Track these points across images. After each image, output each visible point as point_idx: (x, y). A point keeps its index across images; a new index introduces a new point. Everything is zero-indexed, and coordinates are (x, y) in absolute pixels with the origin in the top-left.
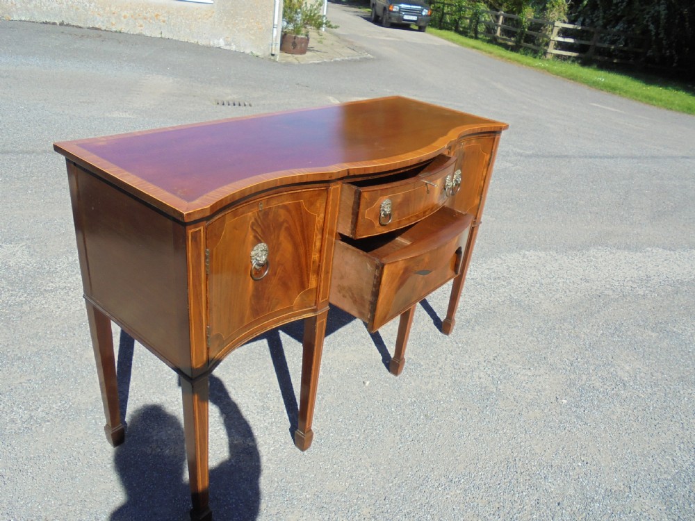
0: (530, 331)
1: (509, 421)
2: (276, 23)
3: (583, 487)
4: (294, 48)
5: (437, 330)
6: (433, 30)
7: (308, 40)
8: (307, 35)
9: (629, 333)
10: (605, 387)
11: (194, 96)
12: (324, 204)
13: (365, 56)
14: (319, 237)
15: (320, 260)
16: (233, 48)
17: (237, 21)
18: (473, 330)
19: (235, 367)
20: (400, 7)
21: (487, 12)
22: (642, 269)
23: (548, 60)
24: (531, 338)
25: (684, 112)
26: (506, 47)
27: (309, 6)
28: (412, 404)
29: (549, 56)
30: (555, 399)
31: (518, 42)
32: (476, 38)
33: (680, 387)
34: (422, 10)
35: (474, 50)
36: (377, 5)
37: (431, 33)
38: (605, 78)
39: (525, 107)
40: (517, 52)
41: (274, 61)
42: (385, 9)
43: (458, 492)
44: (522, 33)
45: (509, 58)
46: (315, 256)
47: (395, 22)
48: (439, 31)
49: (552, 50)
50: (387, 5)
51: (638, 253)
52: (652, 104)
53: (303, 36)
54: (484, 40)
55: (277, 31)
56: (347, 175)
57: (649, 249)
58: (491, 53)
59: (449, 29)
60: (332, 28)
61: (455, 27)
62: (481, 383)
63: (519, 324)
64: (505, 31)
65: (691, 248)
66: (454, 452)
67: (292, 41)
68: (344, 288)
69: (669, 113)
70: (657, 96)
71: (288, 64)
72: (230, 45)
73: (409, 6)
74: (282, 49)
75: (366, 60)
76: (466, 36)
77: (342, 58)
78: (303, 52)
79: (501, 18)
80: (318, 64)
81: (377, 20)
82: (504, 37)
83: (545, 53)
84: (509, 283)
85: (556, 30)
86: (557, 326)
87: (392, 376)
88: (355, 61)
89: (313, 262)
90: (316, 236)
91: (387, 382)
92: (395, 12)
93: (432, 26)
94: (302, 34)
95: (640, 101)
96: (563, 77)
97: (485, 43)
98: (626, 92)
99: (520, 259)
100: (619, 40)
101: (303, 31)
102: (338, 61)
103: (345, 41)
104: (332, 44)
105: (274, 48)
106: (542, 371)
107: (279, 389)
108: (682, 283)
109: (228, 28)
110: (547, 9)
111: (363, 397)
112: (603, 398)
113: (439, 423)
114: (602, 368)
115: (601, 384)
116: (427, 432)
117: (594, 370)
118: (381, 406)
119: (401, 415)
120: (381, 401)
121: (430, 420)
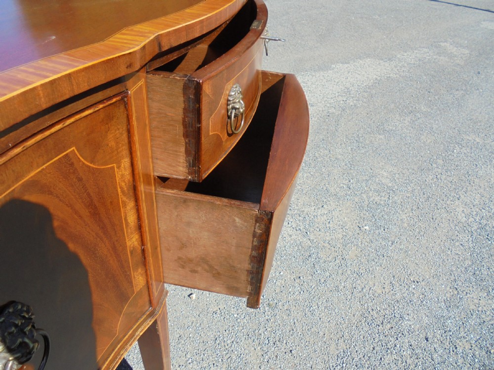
1: (340, 272)
10: (383, 198)
12: (125, 135)
14: (131, 204)
15: (142, 242)
22: (340, 83)
24: (305, 175)
30: (358, 229)
46: (132, 241)
51: (329, 72)
56: (157, 51)
57: (334, 66)
65: (357, 59)
68: (190, 261)
89: (131, 253)
90: (125, 205)
106: (333, 204)
111: (198, 316)
112: (388, 210)
113: (286, 307)
114: (370, 182)
115: (379, 198)
116: (281, 324)
117: (366, 187)
118: (222, 318)
119: (247, 318)
120: (218, 311)
121: (276, 309)
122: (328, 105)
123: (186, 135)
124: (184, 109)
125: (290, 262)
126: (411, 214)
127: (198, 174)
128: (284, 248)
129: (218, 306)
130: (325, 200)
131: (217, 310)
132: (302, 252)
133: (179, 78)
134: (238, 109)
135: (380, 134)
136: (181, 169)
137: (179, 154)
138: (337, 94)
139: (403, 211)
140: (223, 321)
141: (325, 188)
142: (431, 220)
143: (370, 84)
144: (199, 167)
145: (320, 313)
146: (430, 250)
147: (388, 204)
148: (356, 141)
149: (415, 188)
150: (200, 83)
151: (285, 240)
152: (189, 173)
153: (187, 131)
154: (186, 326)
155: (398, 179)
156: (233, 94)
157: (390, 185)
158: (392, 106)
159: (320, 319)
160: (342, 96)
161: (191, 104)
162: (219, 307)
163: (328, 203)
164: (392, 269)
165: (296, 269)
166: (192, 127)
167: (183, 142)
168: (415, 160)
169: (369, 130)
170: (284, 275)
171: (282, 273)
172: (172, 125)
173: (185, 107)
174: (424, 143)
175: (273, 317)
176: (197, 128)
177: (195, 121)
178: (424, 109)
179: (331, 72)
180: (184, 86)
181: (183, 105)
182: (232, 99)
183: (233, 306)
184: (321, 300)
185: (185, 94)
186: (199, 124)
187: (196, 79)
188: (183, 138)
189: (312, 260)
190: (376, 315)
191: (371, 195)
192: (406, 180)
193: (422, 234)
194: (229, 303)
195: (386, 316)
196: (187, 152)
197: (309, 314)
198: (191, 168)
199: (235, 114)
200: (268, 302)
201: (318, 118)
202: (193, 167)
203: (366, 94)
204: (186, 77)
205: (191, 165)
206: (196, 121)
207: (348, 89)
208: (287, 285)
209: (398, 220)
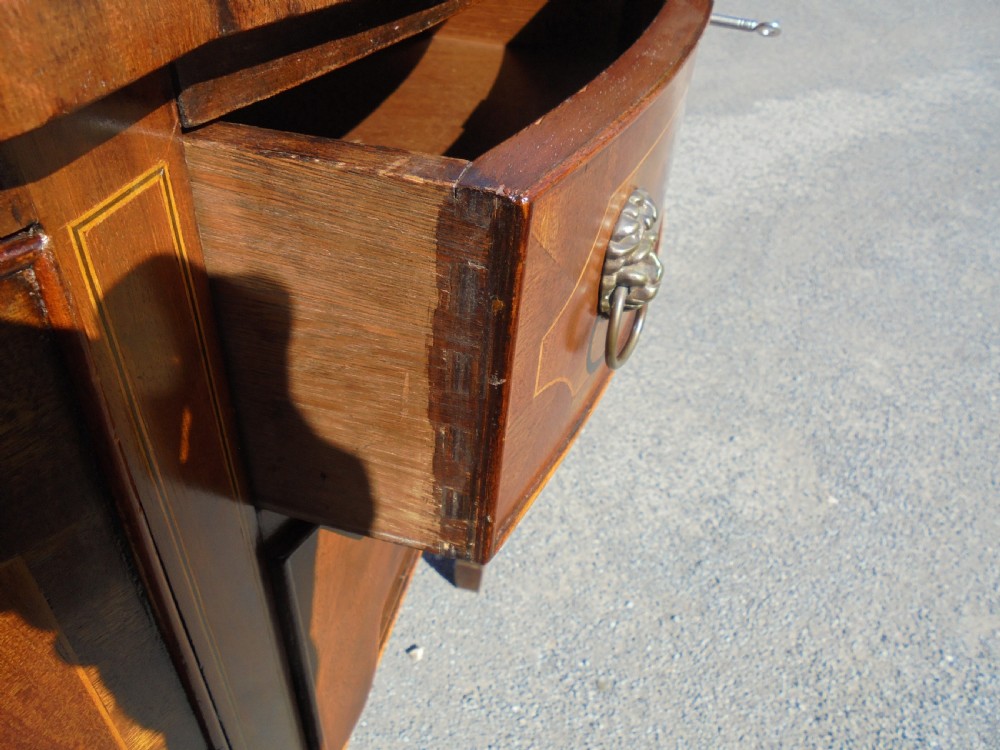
51: (749, 118)
57: (760, 104)
65: (811, 89)
87: (466, 597)
111: (425, 705)
112: (884, 456)
113: (637, 692)
114: (842, 382)
115: (862, 422)
116: (624, 739)
117: (833, 393)
118: (484, 712)
119: (544, 715)
120: (476, 696)
121: (613, 696)
122: (747, 194)
123: (439, 411)
124: (439, 313)
125: (651, 577)
126: (940, 468)
127: (478, 539)
128: (637, 541)
129: (475, 680)
130: (737, 423)
131: (472, 693)
132: (681, 553)
133: (420, 180)
134: (641, 285)
135: (864, 267)
136: (415, 517)
137: (409, 470)
138: (766, 170)
139: (921, 459)
140: (485, 723)
141: (737, 394)
142: (990, 486)
143: (842, 149)
144: (482, 519)
145: (720, 713)
146: (988, 565)
147: (884, 441)
148: (811, 281)
149: (948, 402)
150: (518, 208)
151: (641, 521)
152: (444, 534)
153: (445, 395)
154: (397, 729)
155: (908, 378)
156: (628, 229)
157: (889, 392)
158: (893, 200)
159: (719, 729)
160: (778, 174)
161: (471, 294)
162: (478, 683)
163: (744, 431)
164: (897, 608)
165: (666, 595)
166: (467, 384)
167: (427, 434)
168: (947, 333)
169: (840, 257)
170: (636, 609)
171: (630, 605)
172: (384, 371)
173: (441, 306)
174: (969, 292)
175: (605, 718)
176: (486, 388)
177: (482, 365)
178: (966, 210)
179: (754, 117)
180: (441, 215)
181: (435, 299)
182: (622, 252)
183: (511, 684)
184: (722, 677)
185: (443, 252)
186: (501, 376)
187: (500, 191)
188: (426, 421)
189: (705, 573)
190: (856, 730)
191: (843, 414)
192: (926, 381)
193: (968, 519)
194: (502, 674)
195: (882, 734)
196: (441, 469)
197: (692, 714)
198: (454, 519)
199: (628, 302)
200: (594, 678)
201: (724, 224)
202: (460, 516)
203: (831, 173)
204: (451, 180)
205: (455, 510)
206: (489, 363)
207: (791, 158)
208: (643, 635)
209: (907, 481)
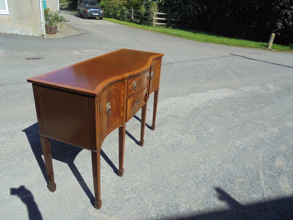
0: (180, 123)
2: (42, 21)
3: (211, 166)
4: (51, 32)
5: (150, 129)
6: (105, 18)
7: (57, 27)
8: (56, 26)
9: (210, 118)
10: (208, 136)
11: (15, 57)
12: (124, 87)
13: (82, 32)
15: (124, 106)
16: (24, 34)
17: (24, 22)
18: (162, 127)
19: (85, 156)
20: (90, 10)
21: (127, 10)
22: (208, 98)
23: (154, 27)
24: (181, 126)
25: (205, 42)
26: (137, 23)
27: (54, 13)
28: (151, 154)
29: (154, 25)
31: (141, 21)
32: (124, 20)
33: (229, 131)
34: (100, 11)
35: (124, 25)
36: (80, 10)
37: (105, 20)
38: (176, 32)
39: (151, 46)
40: (141, 25)
41: (44, 38)
42: (84, 11)
43: (176, 176)
44: (142, 17)
45: (139, 27)
46: (122, 105)
47: (90, 16)
48: (108, 19)
49: (155, 23)
50: (85, 10)
51: (205, 93)
52: (194, 40)
53: (54, 26)
54: (127, 21)
55: (43, 25)
57: (208, 91)
58: (131, 26)
59: (112, 18)
60: (66, 22)
61: (115, 17)
62: (170, 143)
63: (175, 122)
64: (135, 17)
65: (220, 88)
66: (169, 165)
67: (50, 28)
69: (201, 43)
70: (195, 37)
71: (50, 39)
72: (22, 32)
73: (94, 10)
74: (47, 33)
75: (82, 34)
76: (120, 20)
77: (72, 34)
78: (55, 33)
79: (133, 12)
80: (63, 38)
81: (81, 16)
82: (135, 19)
83: (152, 24)
84: (168, 110)
85: (155, 15)
86: (188, 121)
87: (141, 147)
88: (78, 35)
89: (122, 107)
90: (122, 98)
91: (140, 149)
92: (89, 12)
93: (105, 17)
94: (53, 25)
95: (190, 39)
96: (161, 33)
97: (128, 22)
98: (184, 36)
99: (168, 101)
100: (177, 18)
101: (54, 24)
102: (71, 35)
103: (71, 26)
104: (66, 29)
105: (43, 33)
106: (188, 135)
107: (104, 160)
108: (221, 100)
109: (20, 25)
110: (150, 7)
114: (205, 131)
122: (199, 105)
135: (217, 116)
140: (141, 158)
148: (206, 118)
155: (217, 131)
157: (213, 132)
160: (207, 102)
162: (141, 155)
169: (213, 115)
178: (242, 109)
179: (206, 93)
183: (145, 155)
203: (218, 102)
207: (211, 100)
